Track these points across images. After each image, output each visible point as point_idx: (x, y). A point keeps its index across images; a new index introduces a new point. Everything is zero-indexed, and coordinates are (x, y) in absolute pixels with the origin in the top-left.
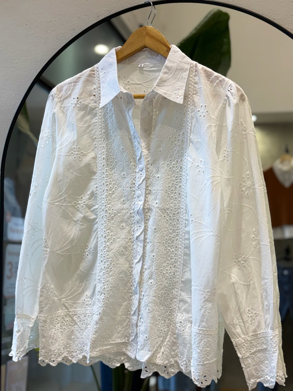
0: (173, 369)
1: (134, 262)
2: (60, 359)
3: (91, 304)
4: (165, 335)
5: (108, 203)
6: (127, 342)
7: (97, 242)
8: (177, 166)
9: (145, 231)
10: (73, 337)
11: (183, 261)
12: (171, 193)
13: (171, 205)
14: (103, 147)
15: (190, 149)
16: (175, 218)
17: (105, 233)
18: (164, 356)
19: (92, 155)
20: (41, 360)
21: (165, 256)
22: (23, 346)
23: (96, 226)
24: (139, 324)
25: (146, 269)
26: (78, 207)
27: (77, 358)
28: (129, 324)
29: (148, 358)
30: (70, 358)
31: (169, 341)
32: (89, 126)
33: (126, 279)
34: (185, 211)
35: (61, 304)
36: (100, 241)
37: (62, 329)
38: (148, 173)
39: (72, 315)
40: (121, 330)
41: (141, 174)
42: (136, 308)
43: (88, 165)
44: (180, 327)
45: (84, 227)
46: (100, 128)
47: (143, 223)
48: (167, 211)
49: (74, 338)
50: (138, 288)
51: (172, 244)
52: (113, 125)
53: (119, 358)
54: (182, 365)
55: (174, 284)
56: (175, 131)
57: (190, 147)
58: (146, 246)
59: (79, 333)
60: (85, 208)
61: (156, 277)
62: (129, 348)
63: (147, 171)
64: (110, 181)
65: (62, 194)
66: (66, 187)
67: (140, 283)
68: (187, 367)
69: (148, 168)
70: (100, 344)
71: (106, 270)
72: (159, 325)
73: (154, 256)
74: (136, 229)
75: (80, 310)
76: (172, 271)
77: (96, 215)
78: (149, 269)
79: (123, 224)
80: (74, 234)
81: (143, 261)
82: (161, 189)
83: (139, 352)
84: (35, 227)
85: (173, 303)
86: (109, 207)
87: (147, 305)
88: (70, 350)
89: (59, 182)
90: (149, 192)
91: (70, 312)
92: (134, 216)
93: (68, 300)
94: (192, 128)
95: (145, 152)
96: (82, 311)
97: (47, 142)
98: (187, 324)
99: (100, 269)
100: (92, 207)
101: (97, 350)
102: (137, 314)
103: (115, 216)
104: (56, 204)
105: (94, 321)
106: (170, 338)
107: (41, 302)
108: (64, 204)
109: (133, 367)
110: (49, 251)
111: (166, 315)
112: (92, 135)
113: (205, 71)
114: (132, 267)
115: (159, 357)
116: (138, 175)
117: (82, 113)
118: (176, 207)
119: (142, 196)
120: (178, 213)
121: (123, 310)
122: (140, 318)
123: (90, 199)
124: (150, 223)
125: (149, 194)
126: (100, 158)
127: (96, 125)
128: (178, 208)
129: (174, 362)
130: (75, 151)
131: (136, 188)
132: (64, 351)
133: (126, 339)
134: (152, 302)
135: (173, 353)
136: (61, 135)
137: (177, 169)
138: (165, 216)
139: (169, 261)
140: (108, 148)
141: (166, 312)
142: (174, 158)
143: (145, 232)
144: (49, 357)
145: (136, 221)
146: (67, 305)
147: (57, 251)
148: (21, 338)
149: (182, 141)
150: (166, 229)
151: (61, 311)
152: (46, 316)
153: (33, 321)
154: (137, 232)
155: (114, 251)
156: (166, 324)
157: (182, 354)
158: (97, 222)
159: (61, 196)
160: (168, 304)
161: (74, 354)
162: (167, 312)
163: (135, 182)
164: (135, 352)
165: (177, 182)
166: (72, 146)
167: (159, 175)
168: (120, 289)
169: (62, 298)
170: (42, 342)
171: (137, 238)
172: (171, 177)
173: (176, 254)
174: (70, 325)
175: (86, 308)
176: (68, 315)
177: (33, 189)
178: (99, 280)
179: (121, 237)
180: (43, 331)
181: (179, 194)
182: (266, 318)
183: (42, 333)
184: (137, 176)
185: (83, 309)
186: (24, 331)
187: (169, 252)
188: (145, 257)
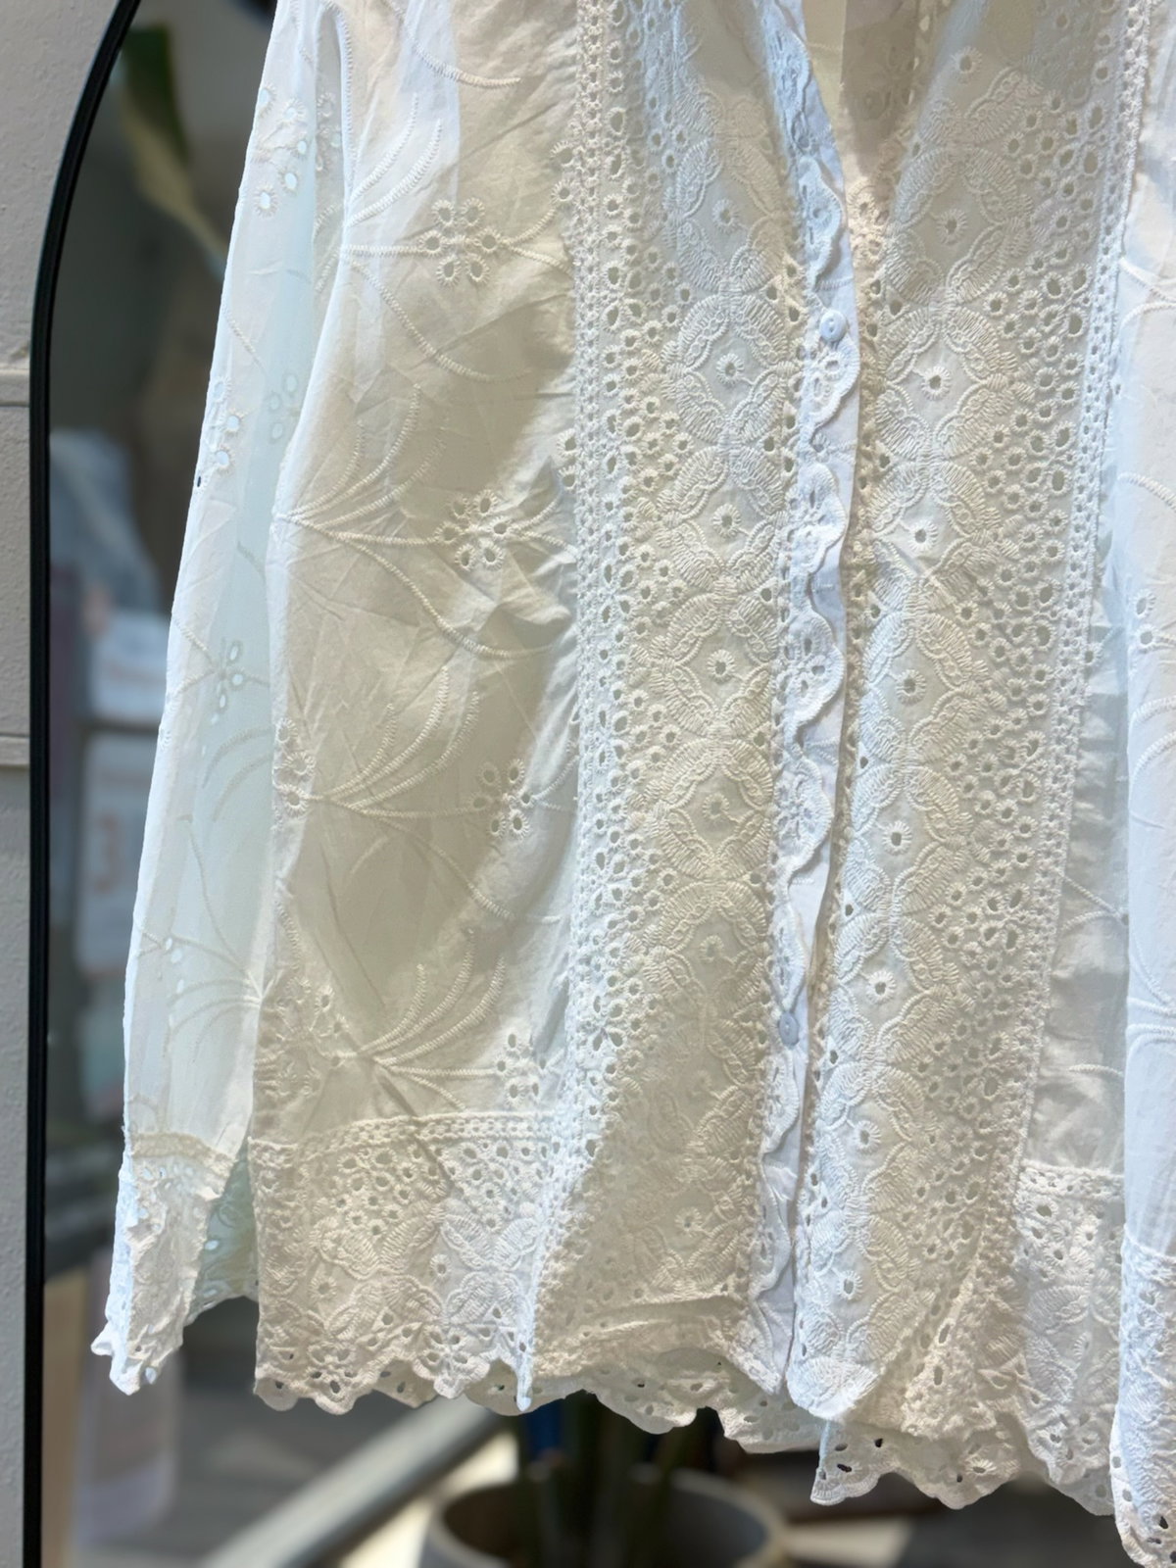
0: (991, 1457)
1: (782, 869)
2: (367, 1379)
3: (535, 1088)
4: (948, 1275)
5: (639, 533)
6: (737, 1297)
7: (572, 753)
8: (1051, 316)
9: (850, 691)
10: (438, 1259)
11: (1067, 870)
12: (1009, 473)
13: (1007, 543)
14: (613, 206)
15: (1135, 207)
16: (1028, 620)
17: (622, 706)
18: (945, 1388)
19: (545, 252)
20: (266, 1380)
21: (961, 840)
22: (166, 1303)
23: (564, 663)
24: (805, 1210)
25: (849, 910)
26: (466, 559)
27: (461, 1376)
28: (747, 1202)
29: (858, 1402)
30: (423, 1373)
31: (970, 1308)
32: (530, 83)
33: (733, 961)
34: (1087, 584)
35: (376, 1081)
36: (592, 745)
37: (378, 1214)
38: (871, 360)
39: (435, 1141)
40: (705, 1236)
41: (832, 364)
42: (787, 1123)
43: (524, 314)
44: (1038, 1234)
45: (498, 667)
46: (593, 96)
47: (837, 651)
48: (983, 582)
49: (442, 1268)
50: (803, 1013)
51: (1003, 773)
52: (669, 73)
53: (687, 1384)
54: (1042, 1442)
55: (1009, 998)
56: (1048, 101)
57: (1138, 197)
58: (849, 782)
59: (470, 1238)
60: (505, 564)
61: (908, 955)
62: (747, 1330)
63: (866, 345)
64: (650, 407)
65: (379, 479)
66: (399, 442)
67: (816, 987)
68: (1070, 1456)
69: (873, 330)
70: (589, 1309)
71: (628, 911)
72: (919, 1219)
73: (897, 838)
74: (794, 684)
75: (473, 1119)
76: (1000, 924)
77: (568, 600)
78: (867, 909)
79: (723, 655)
80: (444, 710)
81: (835, 867)
82: (948, 450)
83: (802, 1363)
84: (230, 662)
85: (1000, 1099)
86: (645, 556)
87: (853, 1113)
88: (420, 1330)
89: (362, 409)
90: (875, 470)
91: (420, 1125)
92: (785, 611)
93: (408, 1063)
94: (1156, 81)
95: (864, 230)
96: (485, 1126)
97: (291, 181)
98: (1078, 1217)
99: (592, 904)
100: (544, 559)
101: (571, 1341)
102: (795, 1154)
103: (676, 605)
104: (343, 535)
105: (559, 1186)
106: (975, 1292)
107: (263, 1075)
108: (389, 540)
109: (767, 1436)
110: (307, 796)
111: (961, 1165)
112: (546, 136)
114: (771, 898)
115: (919, 1396)
116: (812, 369)
118: (1033, 558)
119: (837, 491)
120: (1046, 594)
121: (716, 1127)
122: (814, 1177)
123: (531, 514)
124: (880, 647)
125: (877, 478)
126: (590, 270)
127: (571, 78)
128: (1044, 563)
129: (993, 1423)
130: (448, 232)
131: (803, 445)
132: (390, 1331)
133: (731, 1280)
134: (883, 1097)
135: (988, 1373)
136: (371, 141)
137: (1052, 333)
138: (967, 613)
139: (986, 865)
140: (641, 211)
141: (957, 1150)
142: (1038, 264)
143: (848, 704)
144: (313, 1365)
145: (797, 635)
146: (402, 1087)
147: (351, 798)
148: (158, 1265)
149: (1090, 163)
150: (971, 687)
151: (373, 1121)
152: (294, 1146)
153: (223, 1169)
154: (804, 700)
155: (668, 807)
156: (956, 1215)
157: (1046, 1385)
158: (573, 643)
159: (370, 492)
160: (970, 1108)
161: (445, 1350)
162: (965, 1149)
163: (793, 411)
164: (781, 1358)
165: (1045, 413)
166: (432, 199)
167: (937, 370)
168: (703, 1015)
169: (380, 1053)
170: (275, 1283)
171: (801, 735)
172: (1012, 383)
173: (1025, 828)
174: (421, 1195)
175: (511, 1109)
176: (412, 1139)
177: (214, 447)
178: (587, 961)
179: (711, 729)
180: (278, 1226)
181: (1059, 481)
183: (273, 1237)
184: (809, 377)
185: (493, 1114)
186: (173, 1222)
187: (988, 817)
188: (842, 843)
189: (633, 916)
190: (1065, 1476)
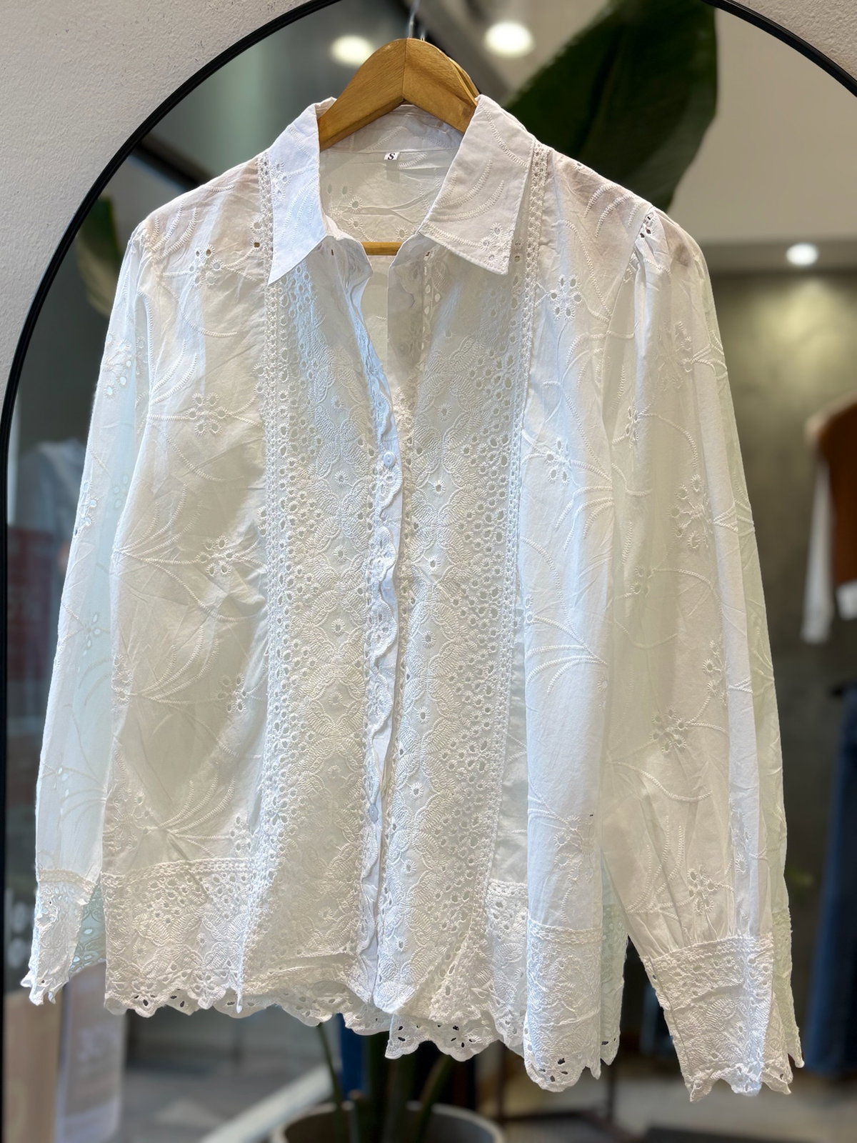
0: (479, 1034)
1: (370, 730)
2: (162, 999)
3: (249, 845)
4: (454, 938)
5: (296, 560)
6: (351, 953)
7: (265, 671)
8: (493, 456)
9: (400, 641)
10: (200, 936)
11: (509, 731)
12: (475, 533)
13: (475, 567)
14: (283, 396)
15: (528, 405)
16: (487, 605)
17: (288, 648)
18: (452, 998)
19: (250, 418)
20: (110, 1000)
21: (455, 716)
22: (59, 959)
23: (263, 623)
24: (382, 907)
25: (402, 752)
26: (212, 570)
27: (211, 997)
28: (355, 904)
29: (405, 1004)
30: (193, 996)
31: (465, 955)
32: (242, 335)
33: (346, 779)
34: (513, 588)
35: (168, 842)
36: (274, 667)
37: (169, 912)
38: (409, 476)
39: (199, 873)
40: (335, 922)
41: (390, 478)
42: (372, 862)
43: (239, 450)
44: (496, 917)
45: (229, 626)
46: (273, 342)
47: (394, 620)
48: (463, 587)
49: (202, 940)
50: (379, 805)
51: (476, 682)
52: (310, 332)
53: (327, 999)
54: (501, 1025)
55: (481, 796)
56: (488, 352)
57: (530, 401)
58: (402, 686)
59: (216, 925)
60: (232, 573)
61: (429, 775)
62: (356, 971)
63: (405, 469)
64: (302, 496)
65: (166, 532)
66: (177, 513)
67: (386, 792)
68: (515, 1032)
69: (409, 462)
70: (273, 960)
71: (290, 753)
72: (437, 910)
73: (423, 715)
74: (374, 636)
75: (218, 862)
76: (476, 759)
77: (264, 593)
78: (410, 751)
79: (339, 621)
80: (201, 648)
81: (395, 730)
82: (445, 522)
83: (379, 985)
84: (93, 624)
85: (478, 848)
86: (299, 571)
87: (403, 855)
88: (191, 973)
89: (157, 497)
90: (412, 530)
91: (190, 864)
92: (369, 600)
93: (185, 832)
94: (537, 344)
95: (401, 412)
96: (224, 865)
97: (123, 381)
98: (518, 908)
99: (273, 749)
100: (252, 571)
101: (263, 976)
102: (376, 877)
103: (316, 596)
104: (148, 560)
105: (255, 895)
106: (468, 947)
107: (108, 838)
108: (172, 562)
109: (367, 1026)
110: (129, 694)
111: (459, 883)
112: (251, 361)
113: (576, 174)
114: (364, 745)
115: (438, 1001)
116: (380, 481)
117: (222, 296)
118: (488, 574)
119: (392, 542)
120: (495, 593)
121: (339, 865)
122: (386, 889)
123: (245, 548)
124: (416, 618)
125: (413, 534)
126: (272, 427)
127: (262, 332)
128: (493, 577)
129: (480, 1016)
130: (200, 409)
131: (376, 518)
132: (175, 974)
133: (348, 945)
134: (417, 847)
135: (476, 990)
136: (163, 363)
137: (494, 464)
138: (456, 602)
139: (469, 729)
140: (297, 399)
141: (457, 875)
142: (486, 431)
143: (400, 646)
144: (134, 991)
145: (375, 612)
146: (182, 845)
147: (153, 694)
148: (54, 938)
149: (508, 383)
150: (459, 639)
151: (167, 863)
152: (123, 876)
153: (89, 889)
154: (379, 645)
155: (310, 700)
156: (458, 908)
157: (503, 995)
158: (266, 614)
159: (161, 538)
160: (463, 853)
161: (203, 984)
162: (462, 874)
163: (372, 500)
164: (371, 985)
165: (492, 503)
166: (192, 393)
167: (439, 482)
168: (330, 807)
169: (170, 828)
170: (114, 948)
171: (377, 663)
172: (475, 488)
173: (488, 710)
174: (192, 902)
175: (237, 857)
176: (187, 873)
177: (83, 516)
178: (270, 779)
179: (333, 659)
180: (114, 917)
181: (499, 536)
182: (739, 899)
183: (113, 924)
184: (379, 484)
185: (229, 859)
186: (63, 917)
187: (470, 704)
188: (399, 717)
189: (293, 755)
190: (512, 1042)
